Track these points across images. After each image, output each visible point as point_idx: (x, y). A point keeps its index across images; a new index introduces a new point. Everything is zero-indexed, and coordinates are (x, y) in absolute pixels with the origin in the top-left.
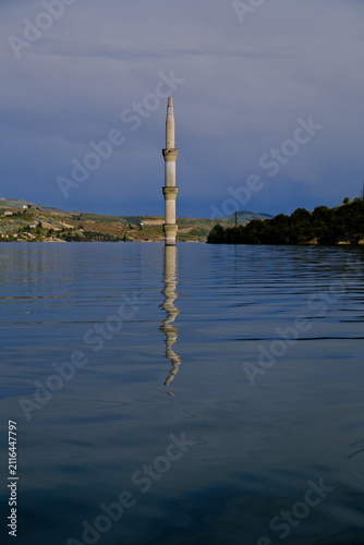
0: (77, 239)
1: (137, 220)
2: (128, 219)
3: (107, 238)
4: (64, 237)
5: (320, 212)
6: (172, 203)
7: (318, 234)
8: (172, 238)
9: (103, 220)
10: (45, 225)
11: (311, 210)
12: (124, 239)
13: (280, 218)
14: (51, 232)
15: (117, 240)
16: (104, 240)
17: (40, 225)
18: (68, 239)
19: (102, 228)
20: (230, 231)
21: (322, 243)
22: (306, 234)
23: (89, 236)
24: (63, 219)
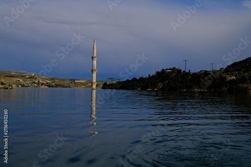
0: (52, 86)
1: (74, 80)
2: (71, 80)
3: (63, 86)
4: (47, 86)
5: (141, 78)
6: (95, 75)
7: (141, 86)
8: (94, 87)
9: (62, 80)
10: (41, 81)
11: (138, 78)
12: (69, 87)
13: (128, 81)
14: (43, 84)
15: (67, 87)
16: (62, 87)
17: (39, 81)
18: (49, 86)
19: (61, 83)
20: (110, 85)
21: (142, 89)
22: (136, 86)
23: (57, 86)
24: (47, 79)
